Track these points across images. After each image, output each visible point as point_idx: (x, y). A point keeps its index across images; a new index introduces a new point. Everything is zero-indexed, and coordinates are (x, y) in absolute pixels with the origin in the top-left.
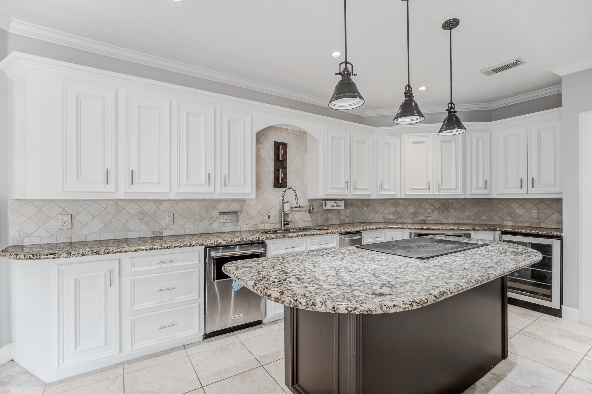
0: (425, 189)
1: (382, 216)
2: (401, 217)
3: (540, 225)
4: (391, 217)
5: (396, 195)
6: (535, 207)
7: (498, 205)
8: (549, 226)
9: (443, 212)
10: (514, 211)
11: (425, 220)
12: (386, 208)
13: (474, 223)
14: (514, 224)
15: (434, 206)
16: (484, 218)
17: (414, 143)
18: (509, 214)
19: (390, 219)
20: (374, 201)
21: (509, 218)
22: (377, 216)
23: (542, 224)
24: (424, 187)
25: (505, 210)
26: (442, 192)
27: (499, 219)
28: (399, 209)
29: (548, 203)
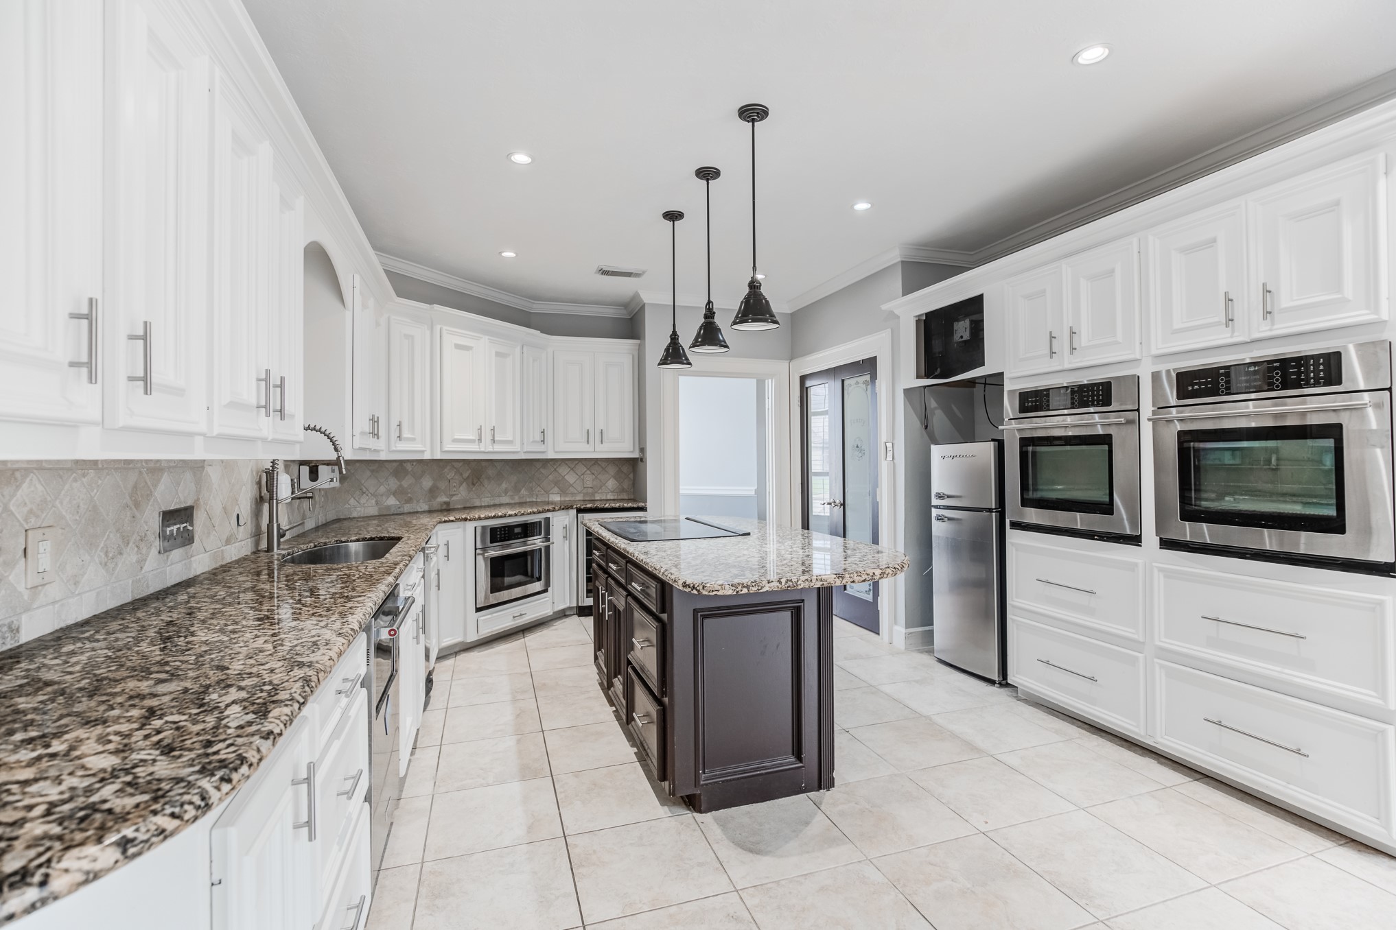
0: (471, 441)
1: (373, 502)
2: (409, 501)
3: (594, 496)
4: (392, 501)
5: (423, 452)
6: (588, 472)
7: (541, 470)
8: (604, 498)
9: (474, 484)
10: (563, 477)
11: (448, 504)
12: (381, 481)
13: (513, 502)
14: (563, 499)
15: (461, 474)
16: (523, 492)
17: (458, 347)
18: (556, 483)
19: (388, 507)
20: (358, 464)
21: (556, 489)
22: (363, 501)
23: (596, 495)
24: (471, 437)
25: (551, 477)
26: (498, 448)
27: (543, 492)
28: (405, 483)
29: (604, 464)
